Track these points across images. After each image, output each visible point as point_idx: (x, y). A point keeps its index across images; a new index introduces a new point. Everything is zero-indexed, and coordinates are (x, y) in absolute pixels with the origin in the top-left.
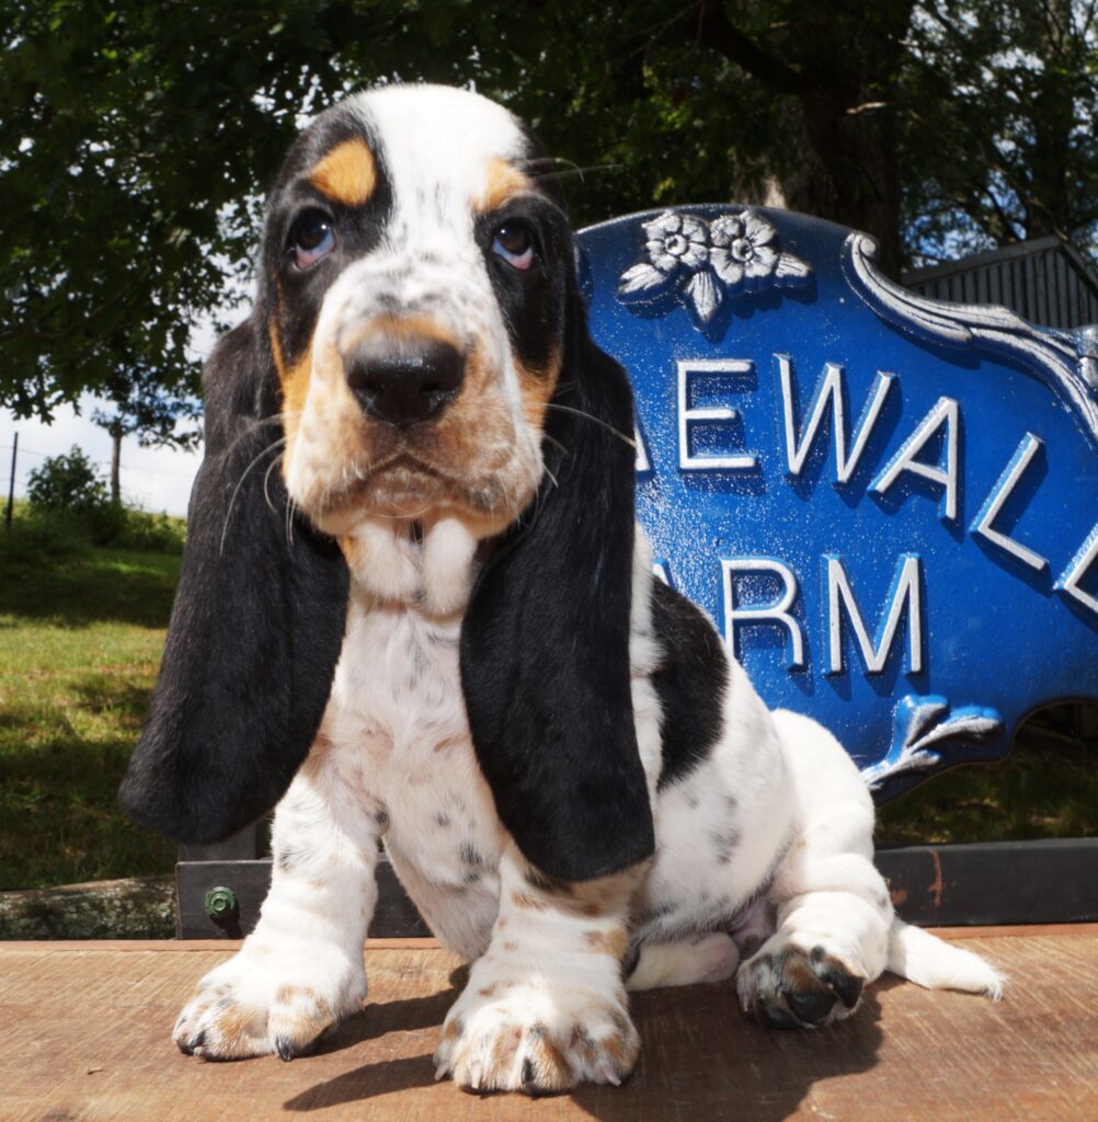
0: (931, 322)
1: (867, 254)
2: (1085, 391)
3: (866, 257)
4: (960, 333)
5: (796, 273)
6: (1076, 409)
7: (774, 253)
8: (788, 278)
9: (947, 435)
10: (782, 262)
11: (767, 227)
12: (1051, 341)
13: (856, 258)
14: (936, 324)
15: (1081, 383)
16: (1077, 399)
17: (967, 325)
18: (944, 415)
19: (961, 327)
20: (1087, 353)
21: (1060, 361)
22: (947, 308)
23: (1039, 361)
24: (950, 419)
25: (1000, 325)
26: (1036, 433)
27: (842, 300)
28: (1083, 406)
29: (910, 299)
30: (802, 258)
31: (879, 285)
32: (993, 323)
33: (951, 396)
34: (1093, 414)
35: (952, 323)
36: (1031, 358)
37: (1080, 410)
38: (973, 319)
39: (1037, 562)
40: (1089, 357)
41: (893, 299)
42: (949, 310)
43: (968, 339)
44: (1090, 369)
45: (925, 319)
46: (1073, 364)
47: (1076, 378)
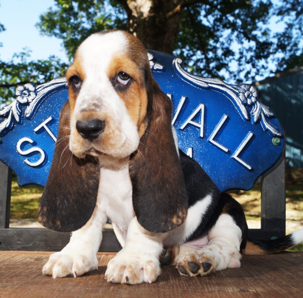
0: (197, 82)
1: (180, 63)
2: (241, 102)
3: (180, 64)
4: (205, 85)
5: (160, 68)
6: (238, 107)
7: (153, 62)
8: (157, 70)
9: (201, 114)
10: (155, 65)
11: (152, 55)
12: (231, 88)
13: (176, 64)
14: (199, 83)
15: (240, 100)
16: (238, 104)
17: (207, 83)
18: (200, 108)
19: (206, 84)
20: (242, 92)
21: (234, 94)
22: (202, 78)
23: (228, 93)
24: (202, 109)
25: (217, 83)
26: (226, 114)
27: (172, 76)
28: (240, 106)
29: (191, 76)
30: (161, 64)
31: (183, 72)
32: (215, 83)
33: (202, 103)
34: (243, 108)
35: (203, 83)
36: (226, 93)
37: (239, 107)
38: (209, 82)
39: (226, 150)
40: (242, 93)
41: (187, 76)
42: (202, 79)
43: (208, 87)
44: (242, 96)
45: (195, 81)
46: (237, 95)
47: (238, 98)
